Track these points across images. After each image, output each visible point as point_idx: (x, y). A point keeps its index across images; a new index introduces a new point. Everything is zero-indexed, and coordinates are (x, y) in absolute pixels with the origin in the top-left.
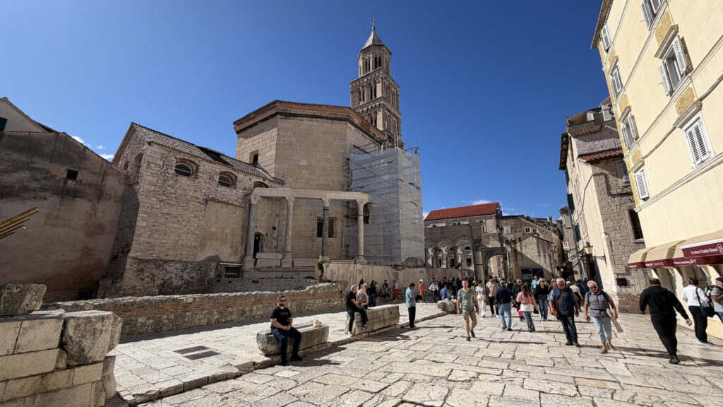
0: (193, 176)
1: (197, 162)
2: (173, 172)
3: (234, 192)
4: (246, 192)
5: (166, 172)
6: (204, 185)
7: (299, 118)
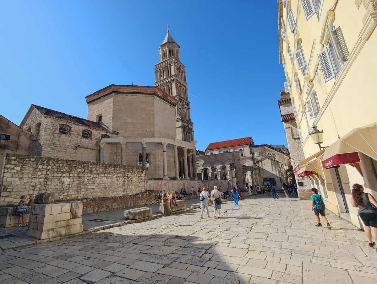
0: (68, 134)
1: (70, 125)
2: (58, 132)
3: (91, 141)
4: (97, 140)
5: (54, 133)
6: (75, 138)
7: (125, 94)
